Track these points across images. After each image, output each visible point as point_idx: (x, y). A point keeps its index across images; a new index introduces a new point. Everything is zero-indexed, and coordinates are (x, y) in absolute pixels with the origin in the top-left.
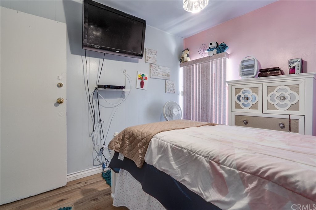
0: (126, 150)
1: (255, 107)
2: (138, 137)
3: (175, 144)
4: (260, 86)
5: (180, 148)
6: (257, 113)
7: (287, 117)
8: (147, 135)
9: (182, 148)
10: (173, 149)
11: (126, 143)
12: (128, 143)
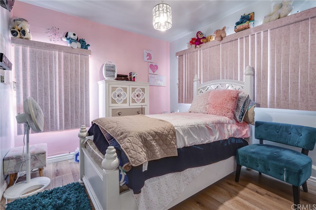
0: (157, 152)
1: (125, 102)
2: (163, 132)
3: (189, 125)
4: (128, 87)
5: (193, 126)
6: (126, 106)
7: (141, 107)
8: (170, 127)
9: (194, 125)
10: (190, 128)
11: (153, 145)
12: (155, 144)
